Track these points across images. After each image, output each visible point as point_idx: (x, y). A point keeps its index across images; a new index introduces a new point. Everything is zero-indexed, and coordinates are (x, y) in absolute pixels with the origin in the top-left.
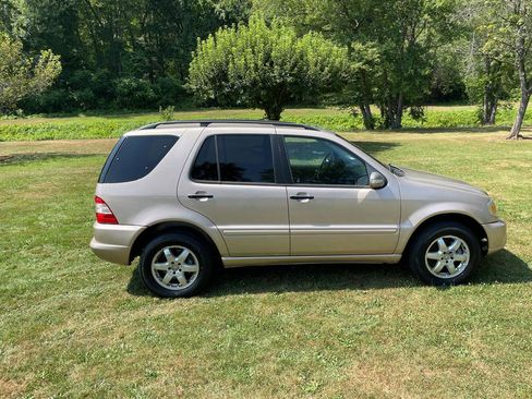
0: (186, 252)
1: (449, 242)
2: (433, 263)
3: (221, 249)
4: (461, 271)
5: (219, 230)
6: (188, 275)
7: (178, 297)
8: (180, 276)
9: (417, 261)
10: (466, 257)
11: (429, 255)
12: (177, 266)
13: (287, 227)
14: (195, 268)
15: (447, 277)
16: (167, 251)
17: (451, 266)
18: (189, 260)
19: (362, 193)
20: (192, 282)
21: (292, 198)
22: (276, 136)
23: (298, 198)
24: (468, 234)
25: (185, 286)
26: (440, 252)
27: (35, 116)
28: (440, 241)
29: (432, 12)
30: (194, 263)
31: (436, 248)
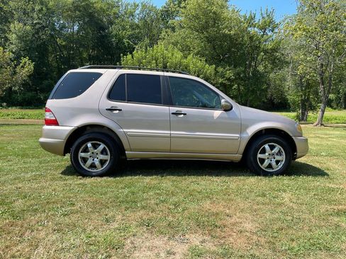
0: (102, 146)
1: (272, 148)
2: (262, 161)
3: (126, 145)
4: (280, 167)
5: (125, 132)
6: (102, 162)
7: (95, 176)
8: (97, 162)
9: (252, 158)
10: (283, 158)
11: (259, 156)
12: (96, 155)
13: (169, 132)
14: (108, 157)
15: (271, 171)
16: (89, 145)
17: (274, 164)
18: (103, 152)
19: (217, 113)
20: (105, 167)
21: (173, 113)
22: (164, 76)
23: (176, 114)
24: (284, 143)
25: (100, 169)
26: (267, 154)
27: (14, 108)
28: (267, 146)
29: (266, 52)
30: (107, 154)
31: (264, 151)
